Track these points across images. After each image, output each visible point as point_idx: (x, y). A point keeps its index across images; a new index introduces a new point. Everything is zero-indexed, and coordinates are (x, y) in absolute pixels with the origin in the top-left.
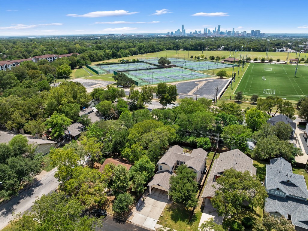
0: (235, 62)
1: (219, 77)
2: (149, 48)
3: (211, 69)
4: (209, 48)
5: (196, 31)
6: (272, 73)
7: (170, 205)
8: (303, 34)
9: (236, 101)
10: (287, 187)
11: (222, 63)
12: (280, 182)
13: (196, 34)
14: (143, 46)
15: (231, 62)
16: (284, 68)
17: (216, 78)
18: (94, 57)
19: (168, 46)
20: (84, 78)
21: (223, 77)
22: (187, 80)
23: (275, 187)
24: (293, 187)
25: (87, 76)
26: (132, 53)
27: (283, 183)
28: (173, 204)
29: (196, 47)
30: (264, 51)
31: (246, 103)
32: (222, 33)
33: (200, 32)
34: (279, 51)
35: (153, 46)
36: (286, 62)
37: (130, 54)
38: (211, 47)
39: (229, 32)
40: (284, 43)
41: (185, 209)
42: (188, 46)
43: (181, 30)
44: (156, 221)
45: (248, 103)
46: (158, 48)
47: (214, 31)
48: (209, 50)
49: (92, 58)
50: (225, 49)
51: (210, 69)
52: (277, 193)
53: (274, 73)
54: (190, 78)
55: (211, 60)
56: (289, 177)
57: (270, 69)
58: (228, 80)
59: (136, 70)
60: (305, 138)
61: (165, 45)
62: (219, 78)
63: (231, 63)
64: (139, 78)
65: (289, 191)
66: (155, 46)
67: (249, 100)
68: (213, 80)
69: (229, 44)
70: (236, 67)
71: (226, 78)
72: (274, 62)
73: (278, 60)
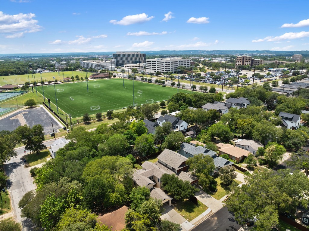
0: (15, 89)
9: (84, 123)
10: (207, 153)
12: (204, 153)
15: (10, 89)
17: (25, 109)
21: (33, 106)
28: (175, 206)
31: (94, 122)
36: (61, 82)
44: (187, 221)
58: (42, 108)
62: (29, 108)
63: (13, 91)
70: (25, 94)
71: (36, 107)
72: (53, 83)
73: (56, 81)
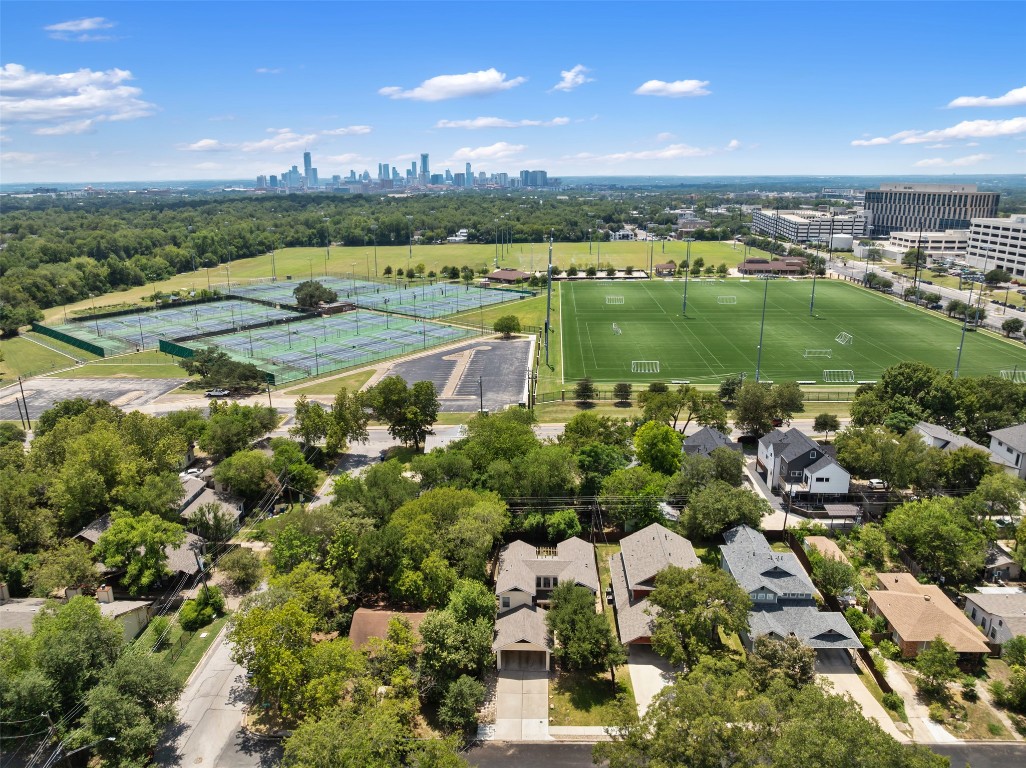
0: (518, 282)
1: (500, 334)
2: (230, 244)
3: (466, 308)
4: (423, 235)
5: (353, 173)
6: (627, 311)
7: (556, 680)
8: (655, 178)
9: (578, 403)
10: (776, 580)
11: (484, 286)
12: (762, 574)
13: (355, 182)
14: (213, 239)
15: (509, 282)
16: (651, 294)
17: (493, 338)
18: (45, 292)
19: (291, 234)
20: (60, 376)
21: (513, 334)
22: (414, 352)
23: (757, 586)
24: (785, 579)
25: (65, 366)
26: (178, 265)
27: (766, 574)
28: (561, 677)
29: (383, 235)
30: (578, 240)
31: (604, 405)
32: (436, 179)
33: (366, 175)
34: (617, 237)
35: (243, 238)
36: (647, 274)
37: (170, 269)
38: (429, 233)
39: (457, 175)
40: (621, 211)
41: (591, 680)
42: (358, 232)
43: (302, 170)
44: (546, 721)
45: (609, 405)
46: (261, 243)
47: (409, 172)
48: (423, 243)
49: (40, 295)
50: (471, 239)
51: (463, 308)
52: (761, 596)
53: (633, 311)
54: (421, 344)
55: (451, 278)
56: (775, 560)
57: (621, 300)
58: (529, 343)
59: (234, 330)
60: (760, 474)
61: (279, 230)
62: (501, 338)
63: (512, 287)
64: (263, 359)
65: (781, 588)
66: (248, 235)
67: (609, 395)
68: (487, 344)
69: (479, 223)
70: (529, 299)
71: (519, 337)
72: (618, 274)
73: (629, 271)
